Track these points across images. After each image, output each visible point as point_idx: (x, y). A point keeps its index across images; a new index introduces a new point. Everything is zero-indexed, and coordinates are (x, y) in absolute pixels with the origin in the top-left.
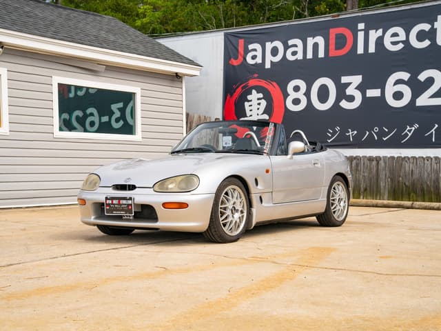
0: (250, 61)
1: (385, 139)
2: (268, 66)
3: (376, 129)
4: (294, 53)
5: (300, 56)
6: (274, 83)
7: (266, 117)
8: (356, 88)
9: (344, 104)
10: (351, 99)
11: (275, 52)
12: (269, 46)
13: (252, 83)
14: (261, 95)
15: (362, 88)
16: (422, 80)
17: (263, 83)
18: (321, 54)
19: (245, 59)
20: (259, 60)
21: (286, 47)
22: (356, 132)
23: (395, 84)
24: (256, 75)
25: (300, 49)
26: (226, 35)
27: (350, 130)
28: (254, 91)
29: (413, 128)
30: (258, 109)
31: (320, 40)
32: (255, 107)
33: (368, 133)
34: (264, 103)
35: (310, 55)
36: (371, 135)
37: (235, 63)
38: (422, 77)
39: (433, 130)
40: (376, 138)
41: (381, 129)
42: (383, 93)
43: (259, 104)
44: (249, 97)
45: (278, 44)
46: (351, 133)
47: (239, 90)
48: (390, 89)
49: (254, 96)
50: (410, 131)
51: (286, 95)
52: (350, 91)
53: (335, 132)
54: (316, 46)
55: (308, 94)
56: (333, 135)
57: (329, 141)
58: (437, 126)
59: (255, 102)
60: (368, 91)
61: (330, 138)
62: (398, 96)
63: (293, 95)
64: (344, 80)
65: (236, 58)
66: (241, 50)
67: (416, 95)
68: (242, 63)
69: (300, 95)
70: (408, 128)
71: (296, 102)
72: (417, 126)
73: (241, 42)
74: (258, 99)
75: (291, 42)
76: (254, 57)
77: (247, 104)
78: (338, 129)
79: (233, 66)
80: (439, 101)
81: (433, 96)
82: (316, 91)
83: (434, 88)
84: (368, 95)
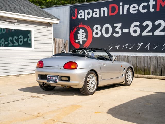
0: (79, 17)
1: (130, 49)
2: (86, 19)
3: (127, 45)
4: (96, 14)
5: (98, 15)
6: (88, 26)
7: (85, 39)
8: (119, 28)
9: (115, 35)
10: (117, 33)
11: (89, 14)
12: (87, 11)
13: (80, 26)
14: (83, 31)
15: (121, 28)
17: (84, 26)
18: (106, 15)
19: (77, 16)
20: (83, 17)
21: (93, 12)
22: (119, 46)
23: (134, 27)
24: (82, 23)
25: (98, 13)
26: (71, 7)
27: (117, 45)
28: (81, 29)
29: (141, 45)
30: (83, 36)
31: (106, 9)
32: (81, 36)
33: (124, 46)
34: (85, 34)
35: (102, 15)
36: (125, 47)
37: (74, 18)
38: (144, 24)
39: (148, 45)
40: (127, 48)
41: (129, 45)
42: (129, 30)
43: (83, 34)
44: (79, 32)
45: (90, 11)
46: (118, 46)
47: (75, 29)
48: (132, 29)
49: (81, 31)
50: (139, 46)
51: (93, 31)
52: (117, 29)
54: (104, 11)
55: (101, 31)
56: (111, 47)
57: (109, 49)
58: (150, 44)
59: (81, 34)
60: (124, 29)
61: (109, 48)
62: (135, 31)
63: (96, 31)
64: (115, 25)
65: (74, 16)
66: (76, 13)
67: (142, 31)
68: (76, 18)
69: (98, 31)
70: (139, 44)
71: (97, 34)
73: (76, 10)
74: (83, 32)
75: (95, 10)
76: (81, 16)
77: (78, 34)
78: (112, 44)
79: (73, 19)
80: (150, 34)
81: (148, 32)
82: (104, 29)
83: (149, 29)
84: (124, 31)
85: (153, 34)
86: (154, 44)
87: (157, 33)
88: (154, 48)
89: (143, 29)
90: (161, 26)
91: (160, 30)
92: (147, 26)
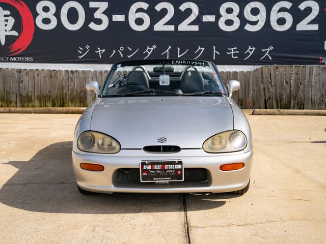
1: (129, 57)
3: (122, 48)
6: (23, 3)
7: (15, 33)
8: (102, 13)
9: (92, 26)
10: (99, 22)
14: (8, 13)
15: (108, 13)
16: (159, 10)
17: (10, 1)
22: (104, 50)
23: (137, 12)
27: (99, 49)
29: (152, 49)
30: (6, 25)
32: (2, 23)
33: (115, 51)
34: (12, 21)
36: (117, 53)
38: (159, 7)
39: (167, 51)
40: (122, 56)
41: (126, 49)
42: (127, 18)
43: (7, 21)
46: (100, 51)
48: (133, 16)
49: (1, 13)
50: (149, 51)
51: (36, 14)
52: (97, 15)
53: (85, 50)
55: (57, 15)
56: (83, 52)
57: (80, 57)
58: (170, 47)
59: (2, 19)
60: (113, 16)
61: (80, 55)
62: (139, 22)
63: (42, 15)
64: (92, 5)
69: (50, 15)
70: (148, 48)
71: (46, 21)
72: (155, 47)
74: (5, 16)
78: (88, 47)
80: (171, 28)
81: (167, 24)
82: (66, 12)
83: (168, 17)
84: (114, 19)
85: (176, 28)
86: (179, 49)
87: (184, 27)
88: (179, 56)
89: (156, 16)
90: (192, 14)
91: (190, 22)
92: (164, 12)
